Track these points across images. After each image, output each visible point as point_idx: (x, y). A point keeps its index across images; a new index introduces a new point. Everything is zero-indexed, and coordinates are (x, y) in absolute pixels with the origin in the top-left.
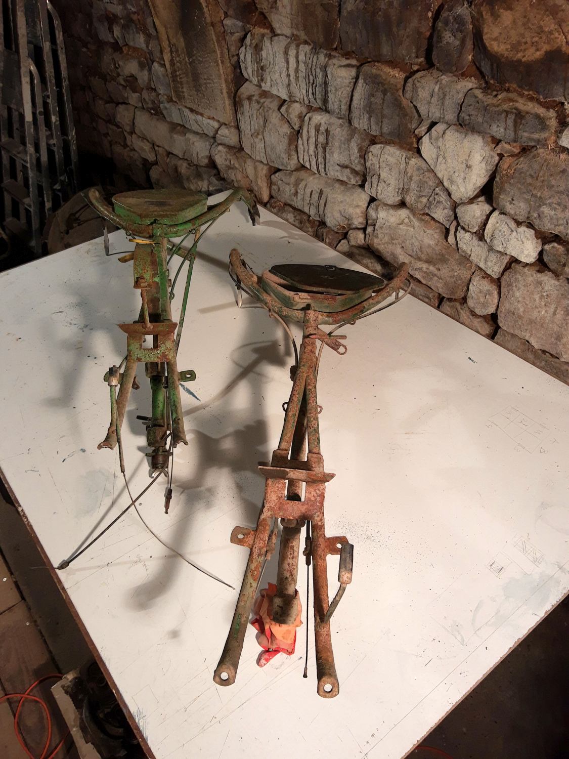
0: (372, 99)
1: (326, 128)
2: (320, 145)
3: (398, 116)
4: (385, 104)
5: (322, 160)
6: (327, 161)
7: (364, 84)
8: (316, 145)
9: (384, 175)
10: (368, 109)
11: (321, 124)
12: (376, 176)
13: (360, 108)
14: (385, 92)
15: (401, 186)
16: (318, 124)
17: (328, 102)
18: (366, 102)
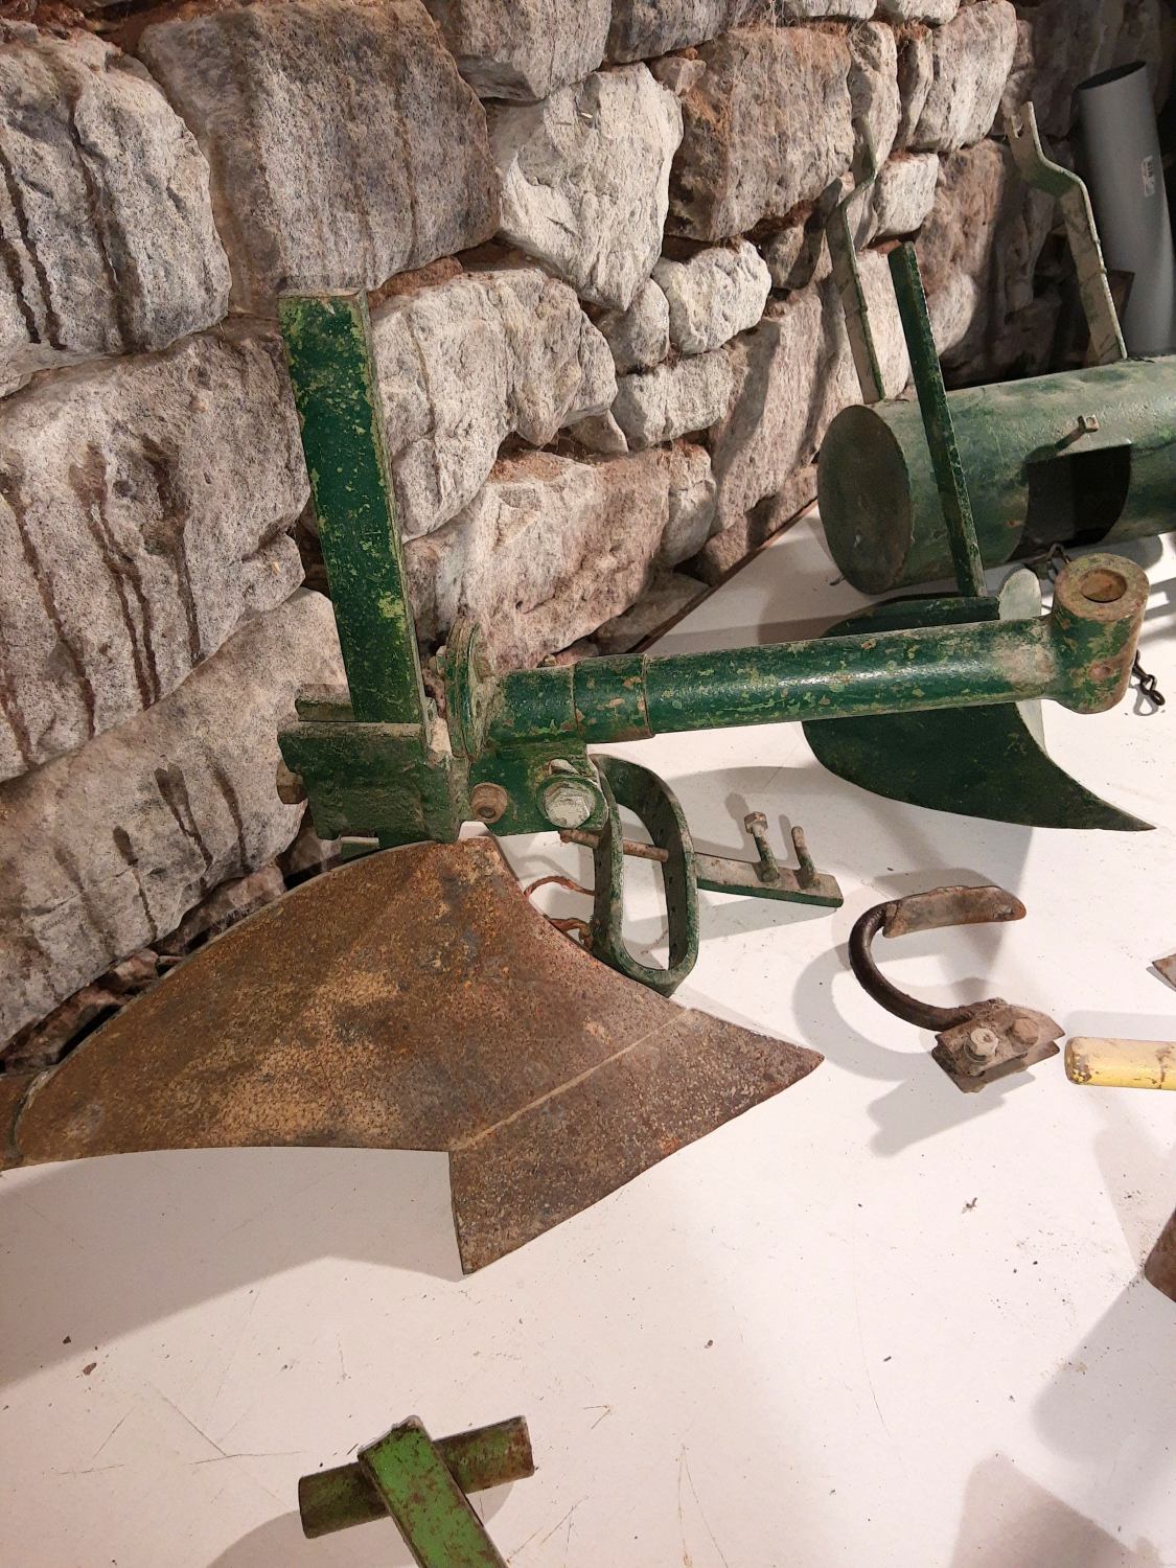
0: (357, 130)
1: (135, 445)
2: (142, 552)
3: (461, 140)
4: (411, 124)
5: (175, 606)
6: (196, 589)
7: (296, 87)
8: (122, 571)
9: (449, 408)
10: (348, 186)
11: (94, 450)
12: (419, 446)
13: (314, 210)
14: (396, 74)
15: (503, 398)
16: (80, 463)
17: (137, 289)
18: (331, 162)
